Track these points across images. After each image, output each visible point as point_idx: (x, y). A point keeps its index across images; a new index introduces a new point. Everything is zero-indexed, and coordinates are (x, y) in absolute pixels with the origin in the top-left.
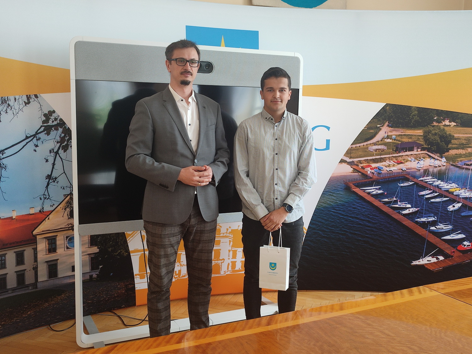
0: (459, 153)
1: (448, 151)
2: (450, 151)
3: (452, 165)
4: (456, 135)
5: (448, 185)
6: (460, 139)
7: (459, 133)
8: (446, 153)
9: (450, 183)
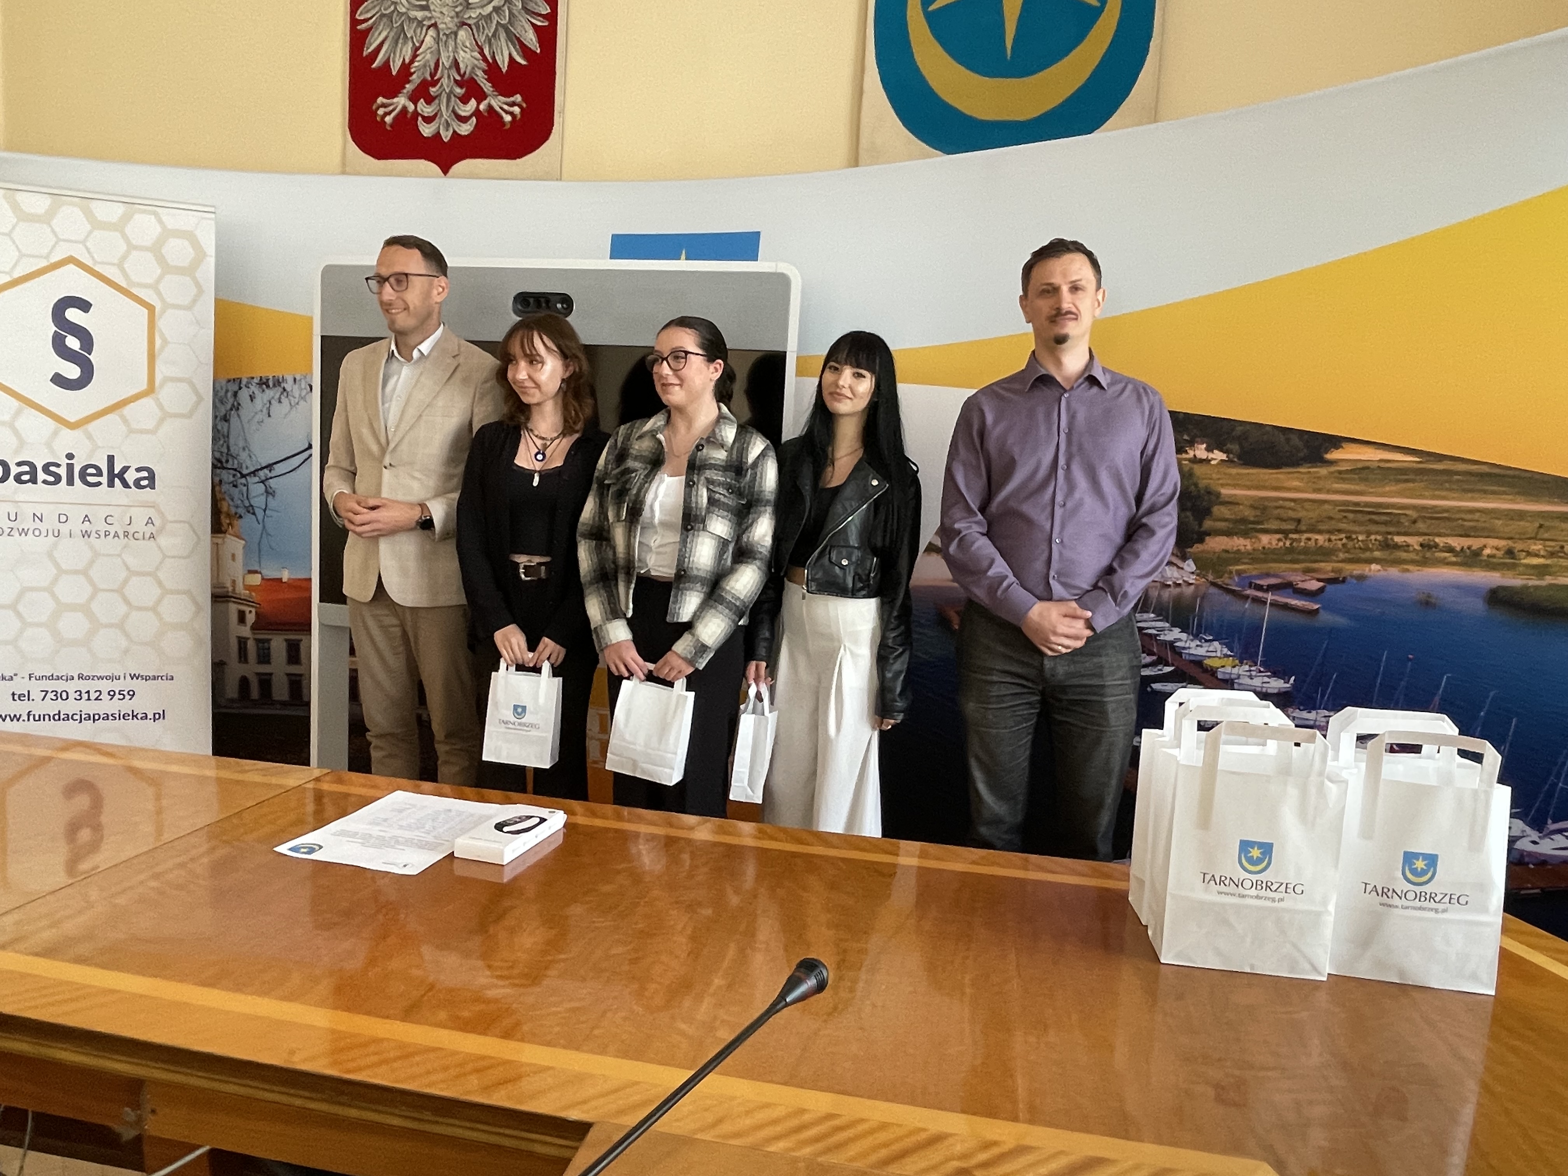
0: (1235, 549)
1: (1201, 540)
2: (1207, 538)
3: (1214, 584)
4: (1224, 491)
5: (1201, 646)
6: (1238, 504)
7: (1235, 486)
8: (1196, 545)
9: (1206, 641)
